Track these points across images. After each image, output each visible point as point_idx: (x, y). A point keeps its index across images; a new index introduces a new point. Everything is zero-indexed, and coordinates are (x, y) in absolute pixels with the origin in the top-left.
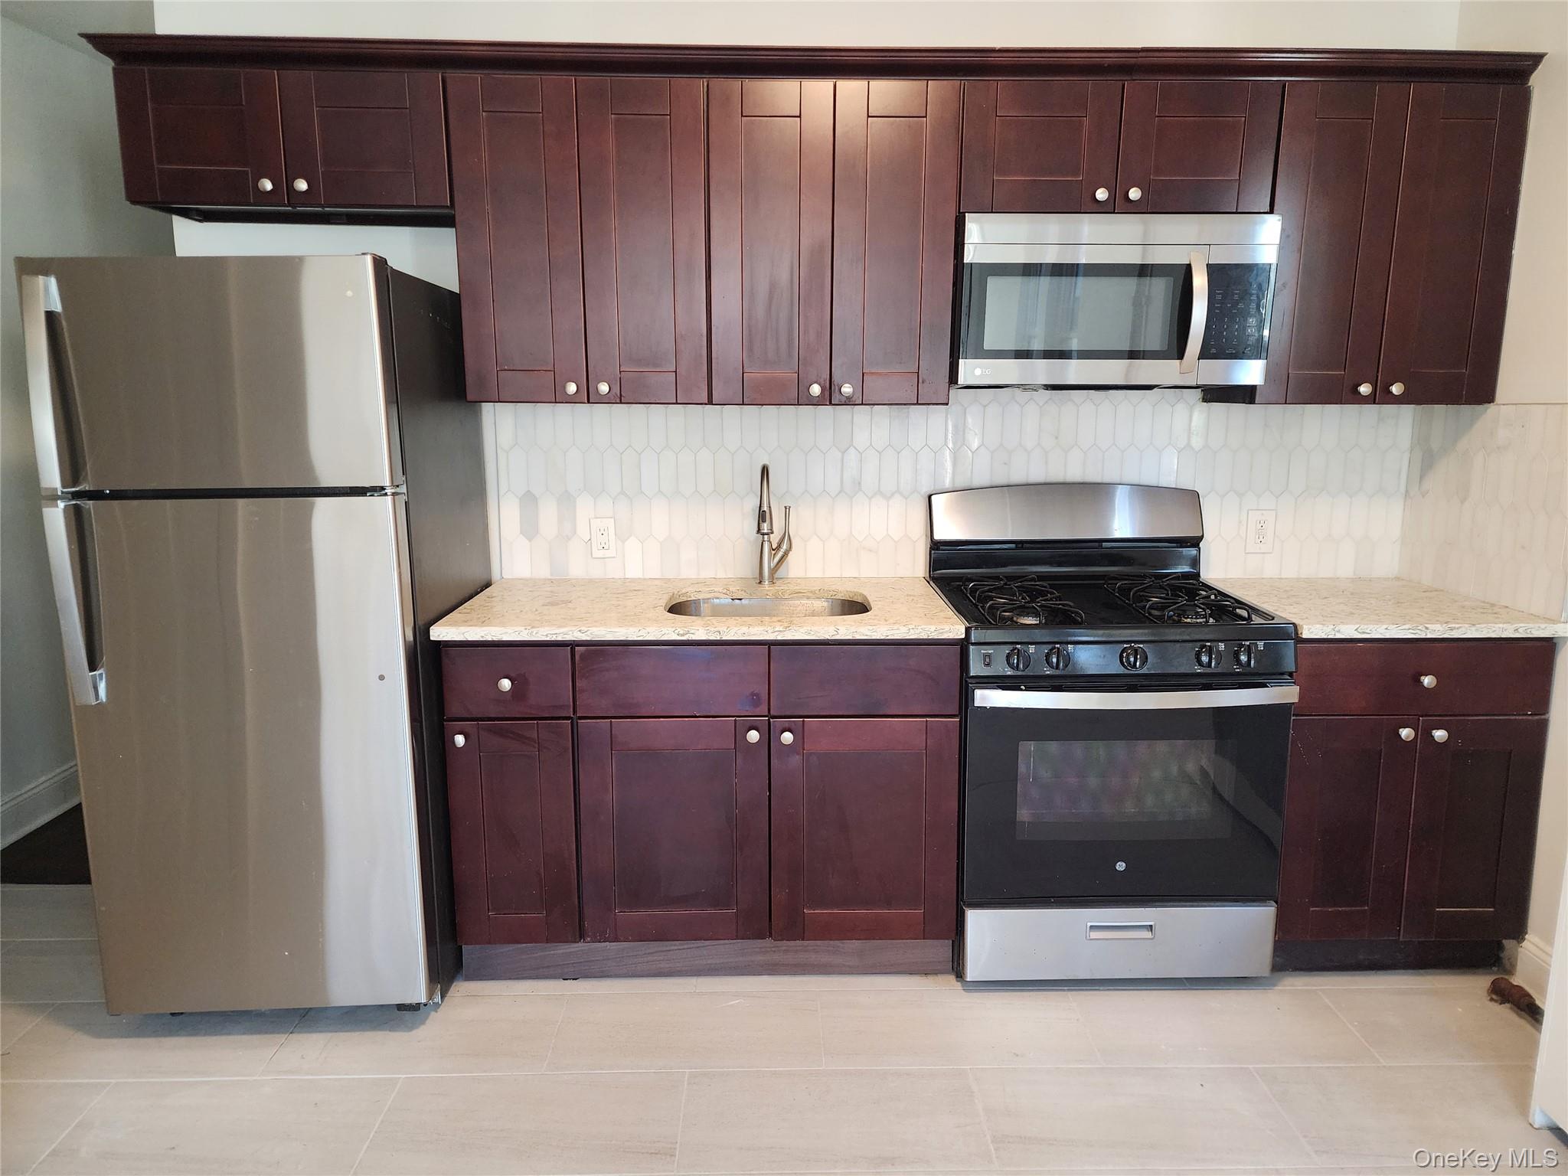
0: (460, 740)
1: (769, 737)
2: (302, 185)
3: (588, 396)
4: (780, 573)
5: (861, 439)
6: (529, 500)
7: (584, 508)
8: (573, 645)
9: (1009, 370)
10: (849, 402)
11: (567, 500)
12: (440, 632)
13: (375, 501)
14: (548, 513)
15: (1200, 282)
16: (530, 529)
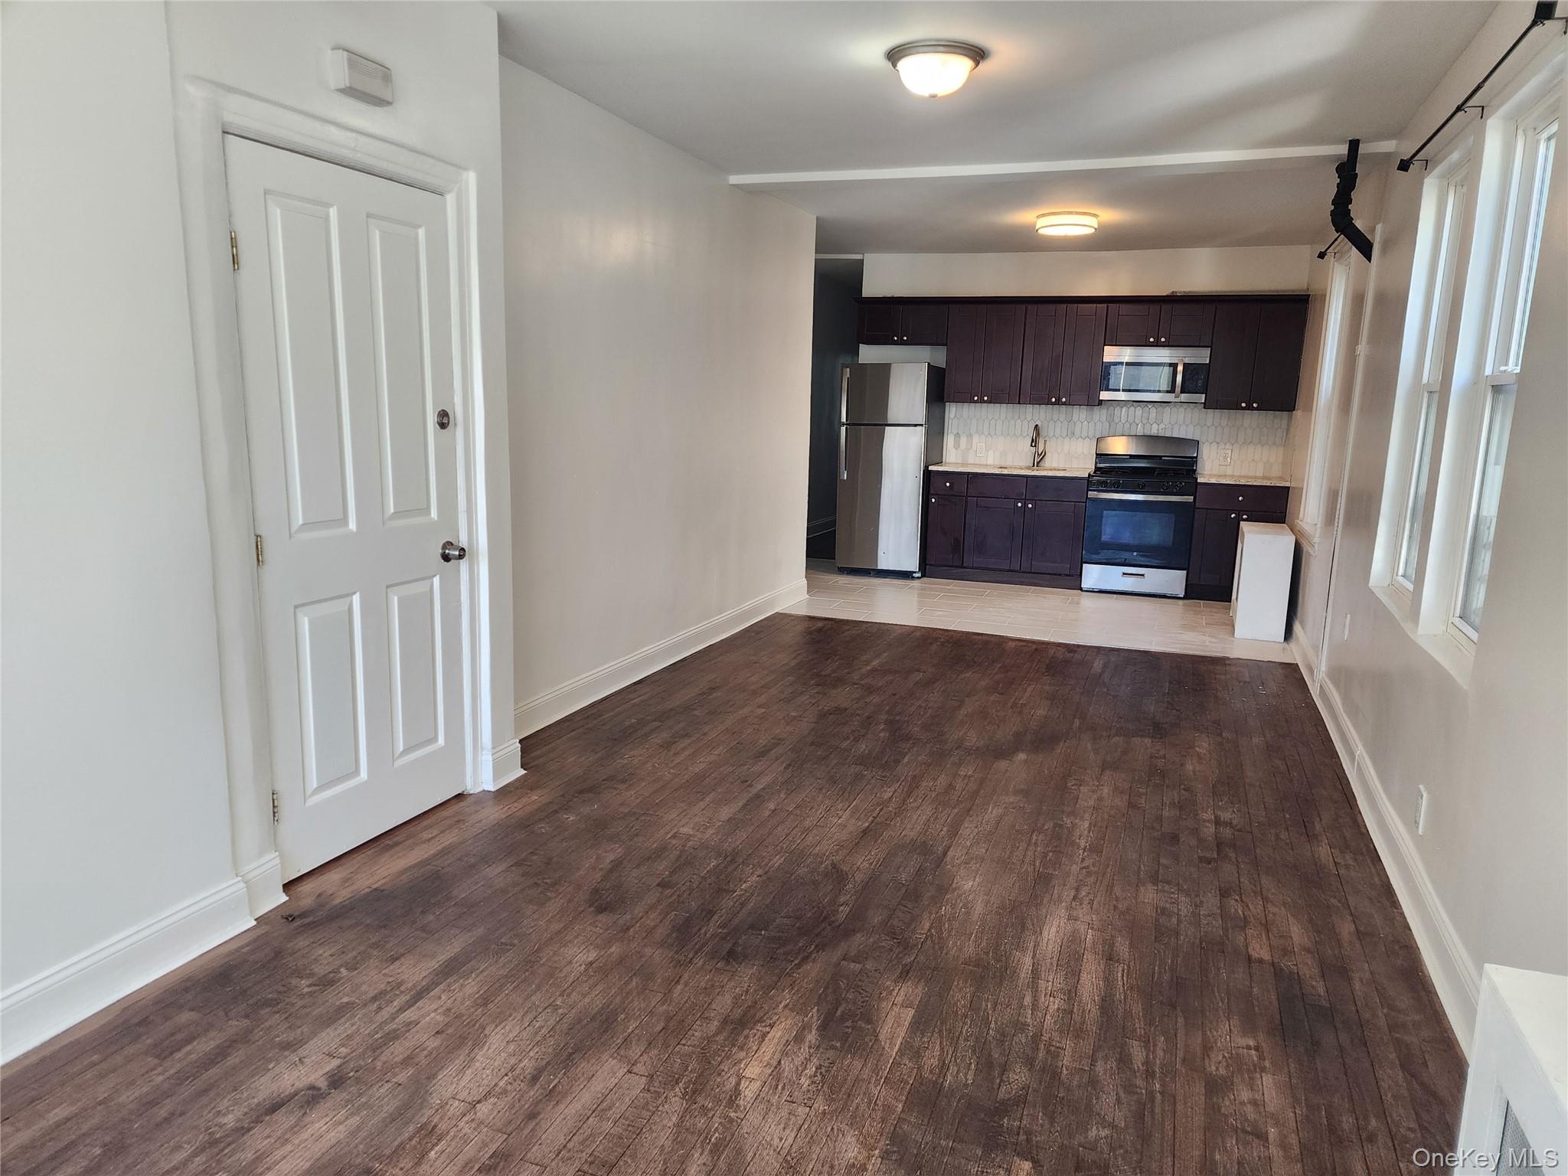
0: (933, 500)
1: (1025, 505)
2: (905, 338)
3: (982, 401)
4: (1041, 464)
5: (1075, 417)
6: (957, 435)
7: (975, 439)
8: (968, 474)
9: (1122, 396)
10: (1064, 404)
11: (970, 436)
12: (931, 468)
13: (918, 428)
14: (963, 440)
15: (1180, 368)
16: (957, 446)
